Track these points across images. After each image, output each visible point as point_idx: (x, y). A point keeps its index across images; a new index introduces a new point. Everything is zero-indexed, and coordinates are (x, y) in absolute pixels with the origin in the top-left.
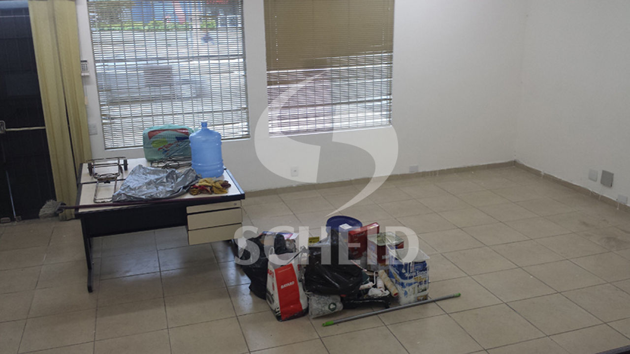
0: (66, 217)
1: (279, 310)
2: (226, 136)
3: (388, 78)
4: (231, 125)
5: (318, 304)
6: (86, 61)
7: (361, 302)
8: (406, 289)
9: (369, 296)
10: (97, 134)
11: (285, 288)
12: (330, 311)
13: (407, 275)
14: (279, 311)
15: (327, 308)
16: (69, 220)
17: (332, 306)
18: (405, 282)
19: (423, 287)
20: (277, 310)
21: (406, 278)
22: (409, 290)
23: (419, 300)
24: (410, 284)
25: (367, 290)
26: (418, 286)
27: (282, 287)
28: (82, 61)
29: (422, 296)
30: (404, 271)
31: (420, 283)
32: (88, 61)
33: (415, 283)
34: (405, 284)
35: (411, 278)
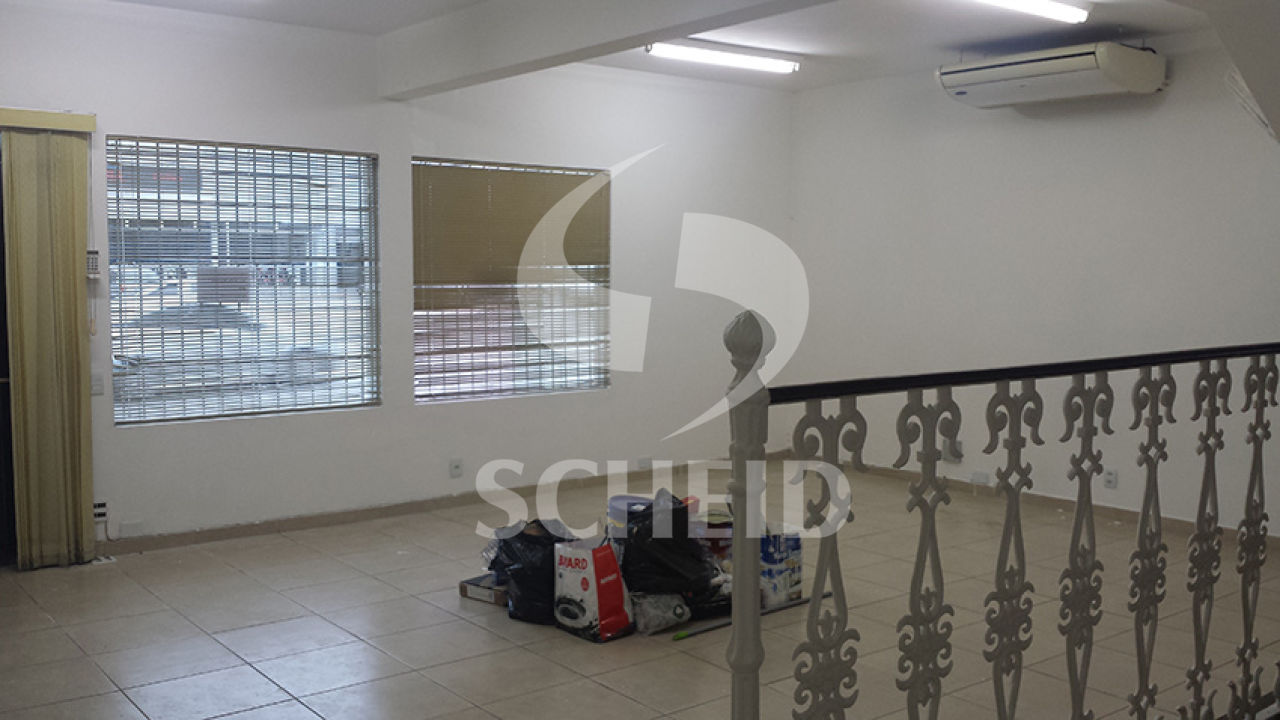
0: (31, 563)
1: (597, 622)
2: (334, 402)
3: (598, 305)
4: (344, 381)
5: (656, 609)
6: (97, 253)
7: (714, 605)
8: (775, 581)
9: (724, 595)
10: (102, 394)
11: (608, 583)
12: (675, 617)
13: (777, 556)
14: (596, 626)
15: (670, 614)
16: (36, 569)
17: (679, 611)
18: (775, 567)
19: (795, 577)
20: (594, 623)
21: (774, 562)
22: (779, 582)
23: (792, 600)
24: (781, 572)
25: (719, 586)
26: (790, 575)
27: (603, 581)
28: (90, 253)
29: (794, 593)
30: (772, 550)
31: (793, 570)
32: (100, 253)
33: (786, 570)
34: (774, 572)
35: (781, 560)
